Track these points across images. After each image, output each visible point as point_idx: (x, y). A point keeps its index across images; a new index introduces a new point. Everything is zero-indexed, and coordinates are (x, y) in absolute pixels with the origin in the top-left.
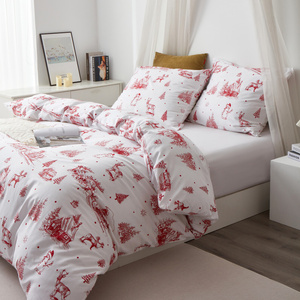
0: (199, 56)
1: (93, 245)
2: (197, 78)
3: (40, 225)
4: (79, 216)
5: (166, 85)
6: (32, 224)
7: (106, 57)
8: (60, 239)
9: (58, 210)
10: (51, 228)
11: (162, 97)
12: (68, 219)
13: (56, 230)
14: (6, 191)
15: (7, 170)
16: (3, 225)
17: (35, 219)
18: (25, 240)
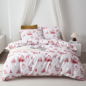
0: (35, 25)
3: (70, 62)
5: (37, 33)
8: (76, 63)
13: (74, 62)
14: (53, 60)
15: (49, 56)
16: (55, 67)
17: (68, 62)
18: (67, 66)
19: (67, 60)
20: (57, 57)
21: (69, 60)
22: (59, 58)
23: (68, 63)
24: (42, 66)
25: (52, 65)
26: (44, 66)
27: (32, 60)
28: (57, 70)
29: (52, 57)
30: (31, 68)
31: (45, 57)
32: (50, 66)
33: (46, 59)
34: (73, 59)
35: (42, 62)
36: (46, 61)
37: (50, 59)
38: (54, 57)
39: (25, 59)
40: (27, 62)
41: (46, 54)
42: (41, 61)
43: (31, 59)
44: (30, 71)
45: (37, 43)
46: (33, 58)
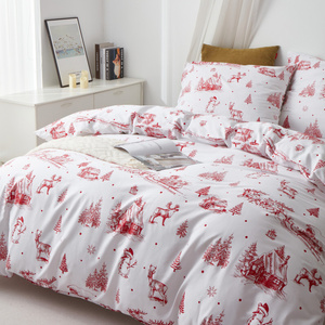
0: (270, 49)
1: (312, 283)
2: (282, 76)
3: (234, 270)
4: (283, 248)
5: (249, 85)
6: (217, 271)
7: (121, 49)
9: (254, 247)
10: (252, 272)
11: (248, 100)
12: (270, 255)
13: (258, 273)
14: (148, 230)
15: (139, 203)
16: (150, 277)
17: (222, 263)
18: (211, 291)
19: (219, 254)
20: (175, 222)
21: (235, 254)
22: (183, 231)
23: (223, 270)
24: (92, 250)
25: (136, 256)
26: (101, 253)
27: (60, 204)
28: (156, 294)
29: (148, 212)
30: (47, 246)
31: (119, 205)
32: (127, 260)
33: (118, 216)
34: (259, 253)
35: (97, 230)
36: (113, 228)
37: (136, 221)
38: (160, 219)
39: (34, 196)
40: (37, 209)
41: (134, 190)
42: (95, 223)
43: (56, 199)
44: (41, 262)
45: (171, 127)
46: (67, 197)
